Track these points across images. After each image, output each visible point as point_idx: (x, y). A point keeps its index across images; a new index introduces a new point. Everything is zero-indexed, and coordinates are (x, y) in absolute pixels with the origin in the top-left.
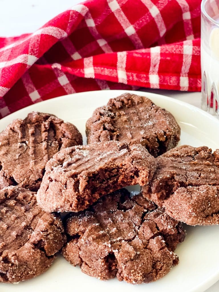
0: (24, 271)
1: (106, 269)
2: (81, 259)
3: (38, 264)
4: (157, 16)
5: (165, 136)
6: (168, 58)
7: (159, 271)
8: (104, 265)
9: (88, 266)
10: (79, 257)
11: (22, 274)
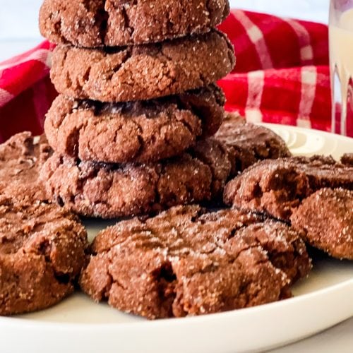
0: (12, 292)
1: (153, 290)
2: (111, 277)
3: (38, 283)
4: (259, 42)
5: (268, 150)
6: (277, 85)
7: (252, 299)
8: (151, 282)
9: (123, 287)
10: (108, 273)
11: (7, 295)
